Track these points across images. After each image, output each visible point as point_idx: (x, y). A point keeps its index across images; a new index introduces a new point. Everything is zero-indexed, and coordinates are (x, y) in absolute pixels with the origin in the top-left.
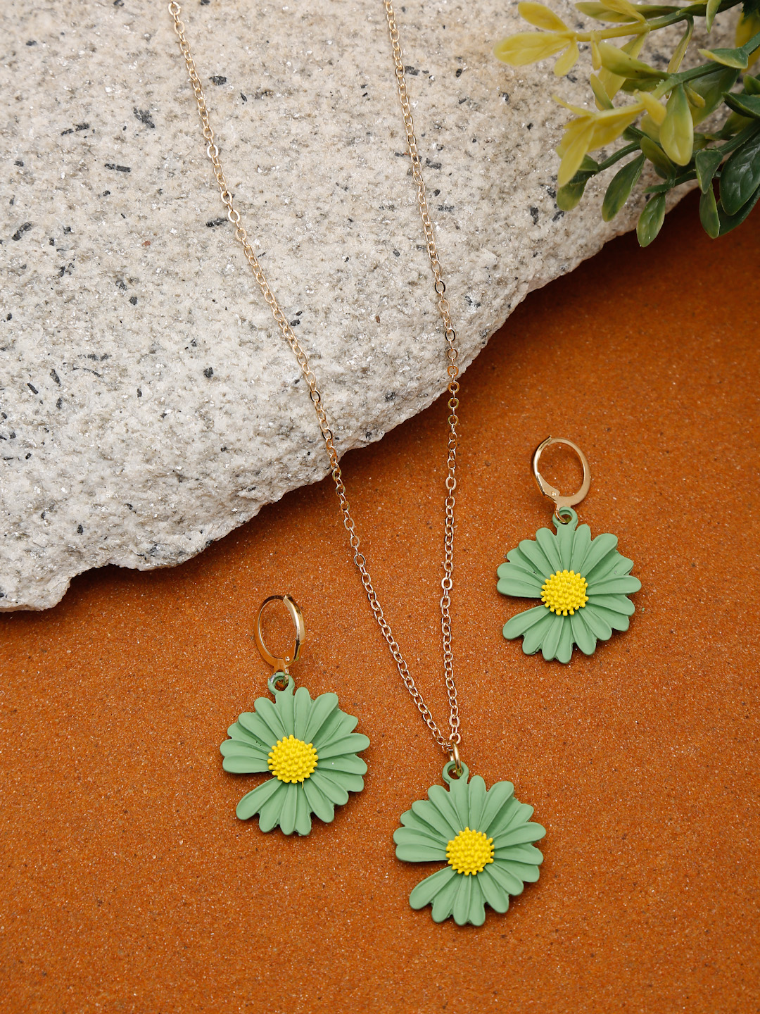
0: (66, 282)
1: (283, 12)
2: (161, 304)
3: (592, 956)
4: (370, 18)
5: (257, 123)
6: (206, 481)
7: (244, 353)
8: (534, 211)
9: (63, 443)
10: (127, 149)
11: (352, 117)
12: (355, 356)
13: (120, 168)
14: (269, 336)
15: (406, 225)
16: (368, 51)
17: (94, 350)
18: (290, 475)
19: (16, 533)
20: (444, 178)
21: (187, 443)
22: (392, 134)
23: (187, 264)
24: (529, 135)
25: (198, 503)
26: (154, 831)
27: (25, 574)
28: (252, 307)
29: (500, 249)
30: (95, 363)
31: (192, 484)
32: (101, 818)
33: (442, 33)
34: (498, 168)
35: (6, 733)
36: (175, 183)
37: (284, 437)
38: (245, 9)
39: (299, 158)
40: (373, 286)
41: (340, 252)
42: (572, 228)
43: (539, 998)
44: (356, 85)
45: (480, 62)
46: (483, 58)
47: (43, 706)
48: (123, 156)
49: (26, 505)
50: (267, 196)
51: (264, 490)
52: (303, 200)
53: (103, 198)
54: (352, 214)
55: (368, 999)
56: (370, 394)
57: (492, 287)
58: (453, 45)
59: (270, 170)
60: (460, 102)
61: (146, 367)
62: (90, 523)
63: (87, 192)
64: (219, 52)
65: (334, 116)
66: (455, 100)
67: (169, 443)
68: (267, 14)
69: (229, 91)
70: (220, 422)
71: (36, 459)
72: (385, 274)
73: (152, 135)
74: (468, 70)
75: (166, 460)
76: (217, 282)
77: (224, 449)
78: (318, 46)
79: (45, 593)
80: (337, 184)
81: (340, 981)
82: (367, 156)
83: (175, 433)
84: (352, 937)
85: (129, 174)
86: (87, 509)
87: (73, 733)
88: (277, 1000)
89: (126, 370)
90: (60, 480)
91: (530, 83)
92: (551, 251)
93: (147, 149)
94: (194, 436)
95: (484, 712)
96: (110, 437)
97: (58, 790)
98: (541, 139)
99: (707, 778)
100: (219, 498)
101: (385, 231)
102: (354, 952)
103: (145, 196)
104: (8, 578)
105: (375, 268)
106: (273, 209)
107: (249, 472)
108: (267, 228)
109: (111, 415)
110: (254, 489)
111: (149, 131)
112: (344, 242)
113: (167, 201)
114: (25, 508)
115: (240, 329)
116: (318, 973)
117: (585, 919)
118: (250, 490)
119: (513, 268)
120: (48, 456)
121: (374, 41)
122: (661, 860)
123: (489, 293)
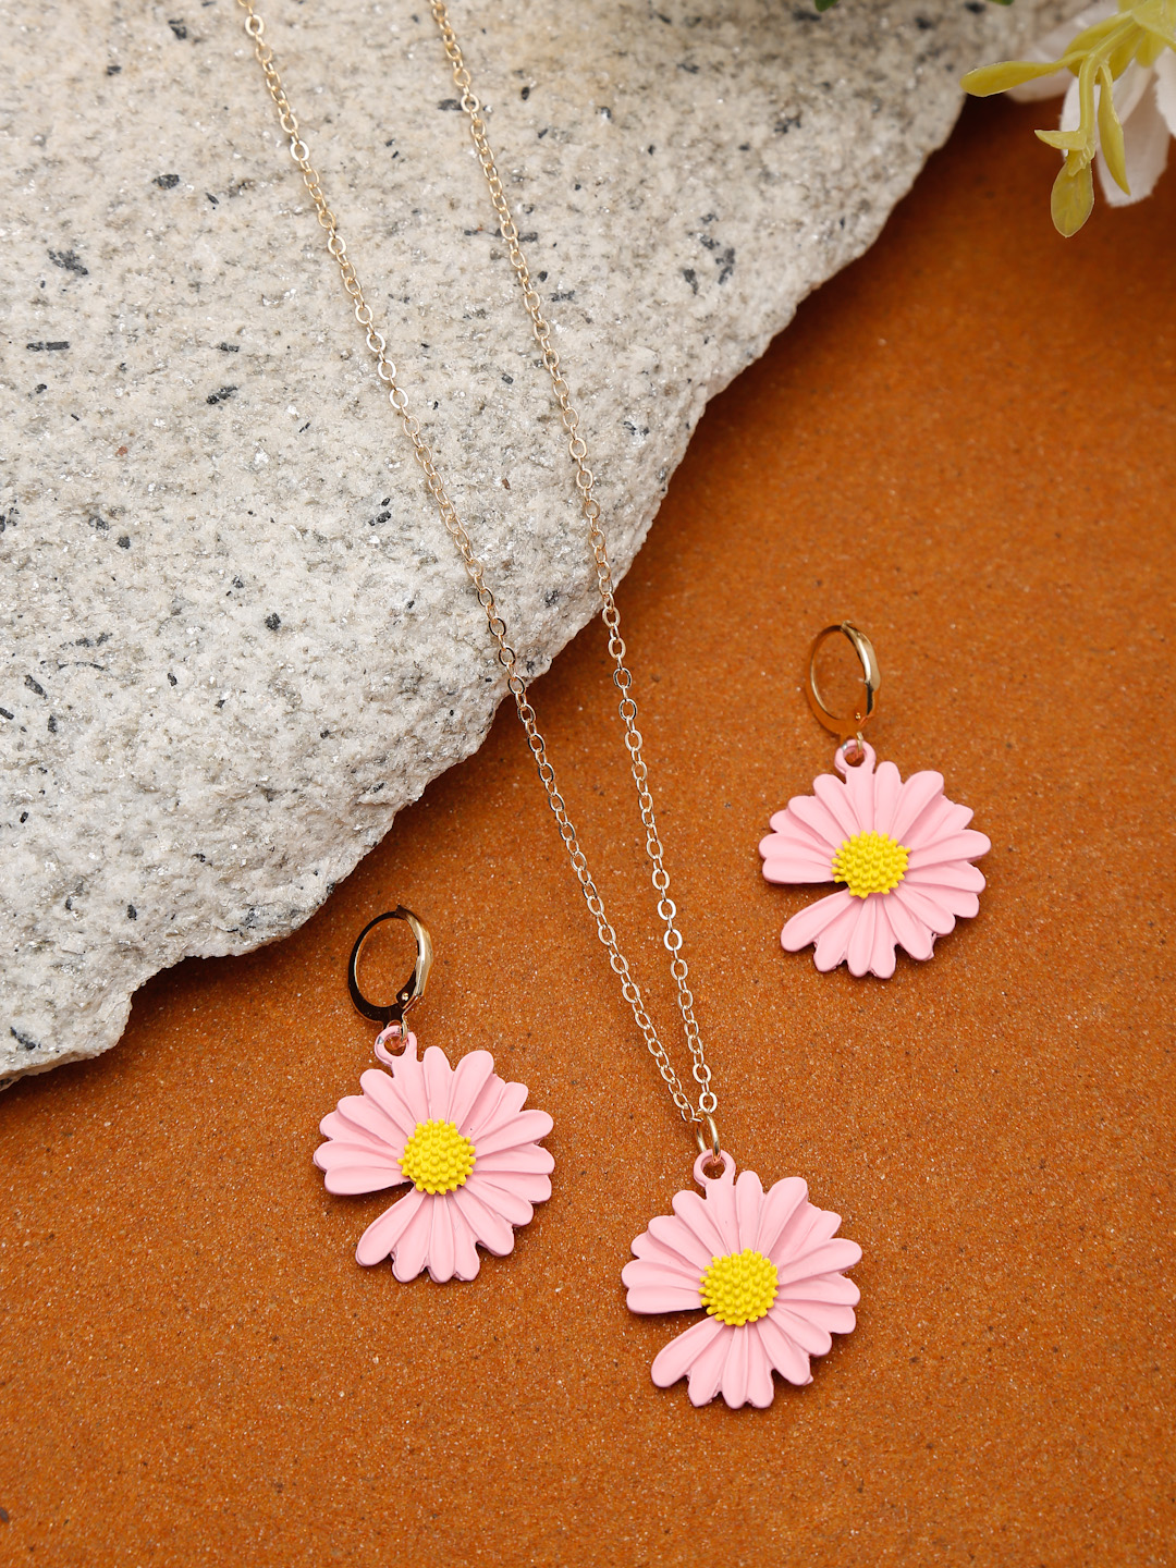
0: (11, 539)
1: (237, 60)
2: (169, 537)
3: (1056, 1350)
4: (369, 42)
5: (244, 233)
6: (310, 789)
7: (318, 580)
8: (689, 275)
9: (73, 784)
10: (55, 315)
11: (383, 192)
12: (489, 546)
13: (51, 346)
14: (350, 547)
15: (510, 334)
16: (379, 90)
17: (84, 631)
18: (430, 753)
19: (32, 943)
20: (547, 253)
21: (268, 737)
22: (452, 205)
23: (194, 467)
24: (654, 162)
25: (304, 829)
26: (328, 1356)
27: (61, 1003)
28: (310, 509)
29: (657, 342)
30: (90, 651)
31: (288, 799)
32: (239, 1359)
33: (485, 42)
34: (623, 220)
35: (48, 1273)
36: (143, 350)
37: (410, 694)
38: (177, 68)
39: (320, 271)
40: (486, 436)
41: (423, 396)
42: (748, 291)
43: (999, 1435)
44: (377, 144)
45: (553, 71)
46: (556, 64)
47: (94, 1217)
48: (52, 327)
49: (38, 894)
50: (288, 338)
51: (396, 785)
52: (344, 333)
53: (37, 397)
54: (426, 336)
55: (743, 1510)
56: (523, 600)
57: (659, 400)
58: (505, 54)
59: (281, 298)
60: (540, 136)
61: (172, 638)
62: (145, 899)
63: (10, 394)
64: (157, 139)
65: (356, 198)
66: (531, 135)
67: (240, 743)
68: (213, 68)
69: (188, 194)
70: (311, 693)
71: (38, 819)
72: (500, 414)
73: (86, 286)
74: (538, 85)
75: (243, 772)
76: (247, 484)
77: (325, 734)
78: (302, 100)
79: (98, 1026)
80: (391, 296)
81: (690, 1496)
82: (424, 244)
83: (245, 727)
84: (686, 1427)
85: (69, 351)
86: (135, 878)
87: (155, 1245)
88: (603, 1553)
89: (141, 650)
90: (83, 842)
91: (634, 86)
92: (727, 331)
93: (86, 308)
94: (276, 725)
95: (773, 1041)
96: (147, 757)
97: (159, 1336)
98: (672, 166)
99: (1134, 1045)
100: (333, 812)
101: (480, 350)
102: (696, 1448)
103: (102, 380)
104: (35, 1015)
105: (482, 408)
106: (302, 356)
107: (369, 761)
108: (300, 387)
109: (137, 723)
110: (381, 787)
111: (80, 280)
112: (424, 381)
113: (138, 379)
114: (37, 900)
115: (303, 546)
116: (653, 1495)
117: (1026, 1300)
118: (376, 790)
119: (681, 365)
120: (55, 810)
121: (385, 74)
122: (1109, 1183)
123: (656, 411)
